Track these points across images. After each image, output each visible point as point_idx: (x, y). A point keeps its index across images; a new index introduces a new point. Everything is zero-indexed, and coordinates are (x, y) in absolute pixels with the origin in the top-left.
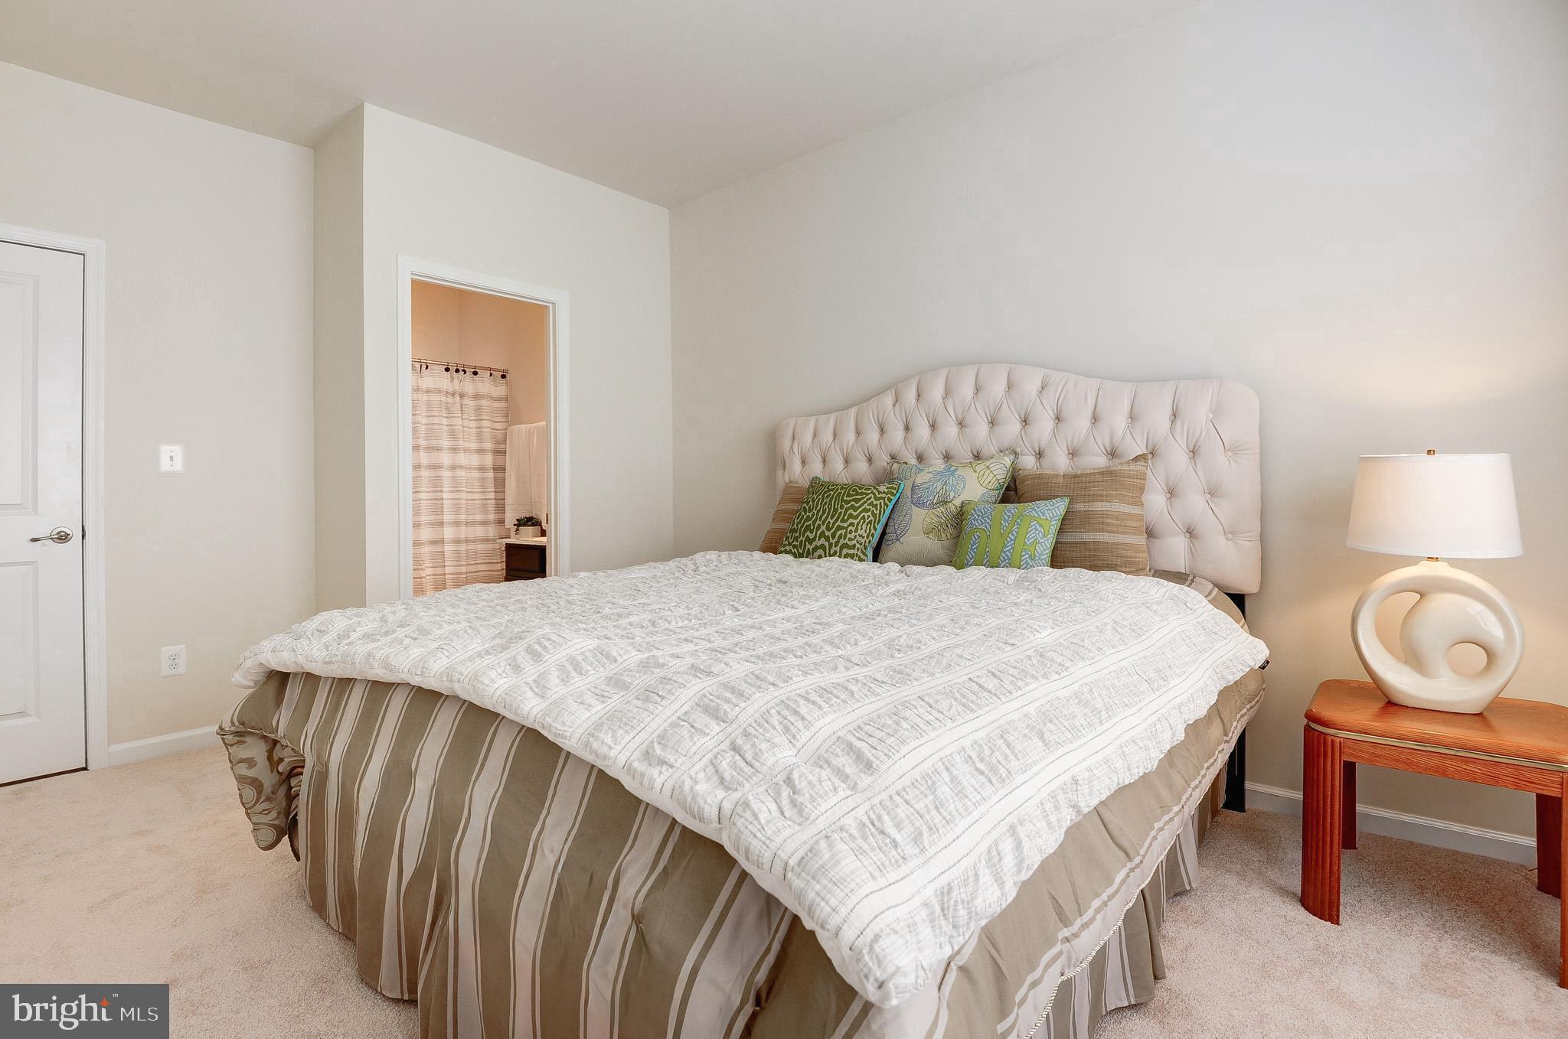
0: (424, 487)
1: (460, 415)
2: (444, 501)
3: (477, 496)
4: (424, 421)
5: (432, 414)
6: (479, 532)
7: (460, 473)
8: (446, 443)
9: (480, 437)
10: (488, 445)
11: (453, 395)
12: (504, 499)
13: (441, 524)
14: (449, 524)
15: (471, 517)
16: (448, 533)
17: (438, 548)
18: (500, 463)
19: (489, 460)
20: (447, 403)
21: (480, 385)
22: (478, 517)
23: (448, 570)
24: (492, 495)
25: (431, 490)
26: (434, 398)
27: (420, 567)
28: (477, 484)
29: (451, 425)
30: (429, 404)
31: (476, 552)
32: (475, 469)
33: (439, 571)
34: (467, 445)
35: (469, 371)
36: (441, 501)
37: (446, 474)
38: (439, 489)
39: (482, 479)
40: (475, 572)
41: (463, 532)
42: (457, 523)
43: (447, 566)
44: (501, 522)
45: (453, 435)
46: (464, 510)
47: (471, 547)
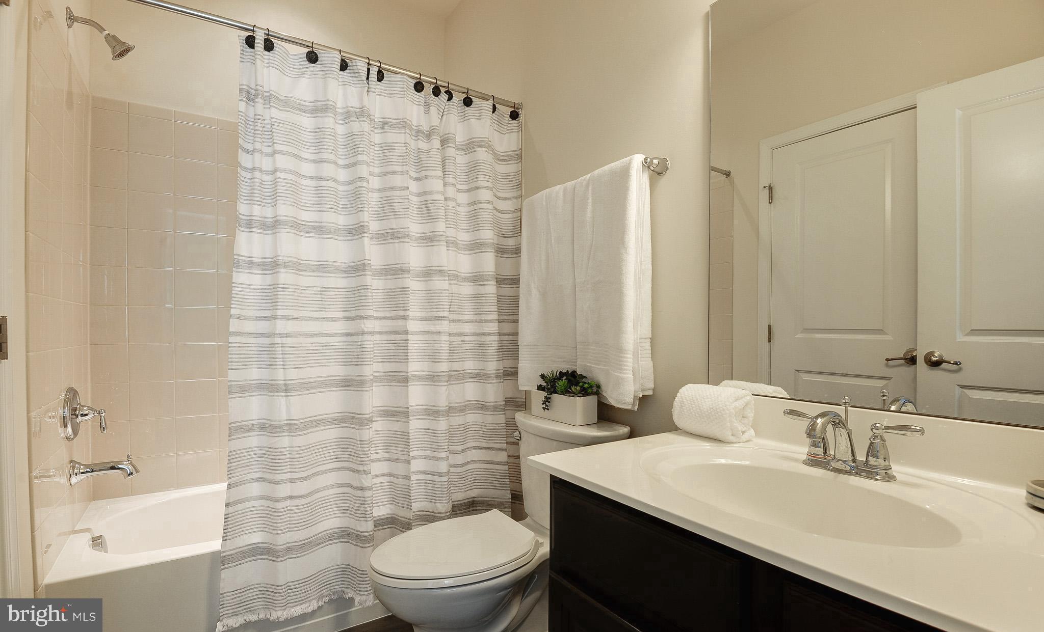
0: (374, 307)
1: (440, 174)
2: (410, 337)
3: (468, 328)
4: (375, 183)
5: (390, 169)
6: (470, 391)
7: (440, 284)
8: (415, 228)
9: (474, 219)
10: (488, 236)
11: (429, 136)
12: (517, 334)
13: (404, 380)
14: (420, 378)
15: (456, 366)
16: (417, 396)
17: (396, 426)
18: (508, 272)
19: (489, 262)
20: (418, 150)
21: (474, 123)
22: (470, 365)
23: (416, 465)
24: (493, 327)
25: (388, 314)
26: (396, 137)
27: (361, 468)
28: (468, 306)
29: (425, 193)
30: (385, 150)
31: (465, 428)
32: (466, 279)
33: (400, 469)
34: (451, 233)
35: (458, 98)
36: (403, 337)
37: (414, 285)
38: (401, 313)
39: (477, 298)
40: (463, 465)
41: (444, 396)
42: (432, 378)
43: (415, 458)
44: (511, 374)
45: (428, 212)
46: (444, 355)
47: (457, 420)
